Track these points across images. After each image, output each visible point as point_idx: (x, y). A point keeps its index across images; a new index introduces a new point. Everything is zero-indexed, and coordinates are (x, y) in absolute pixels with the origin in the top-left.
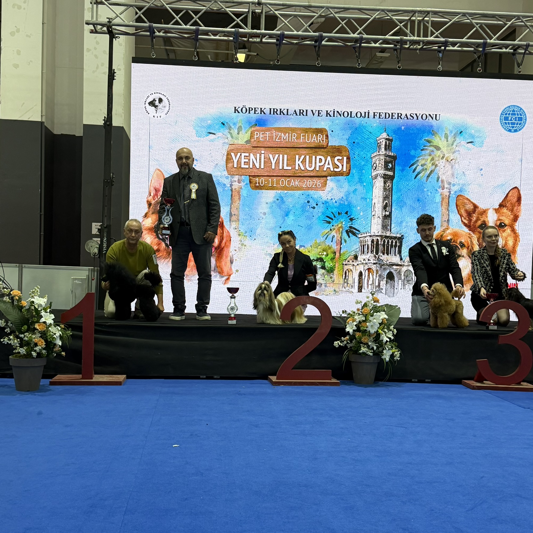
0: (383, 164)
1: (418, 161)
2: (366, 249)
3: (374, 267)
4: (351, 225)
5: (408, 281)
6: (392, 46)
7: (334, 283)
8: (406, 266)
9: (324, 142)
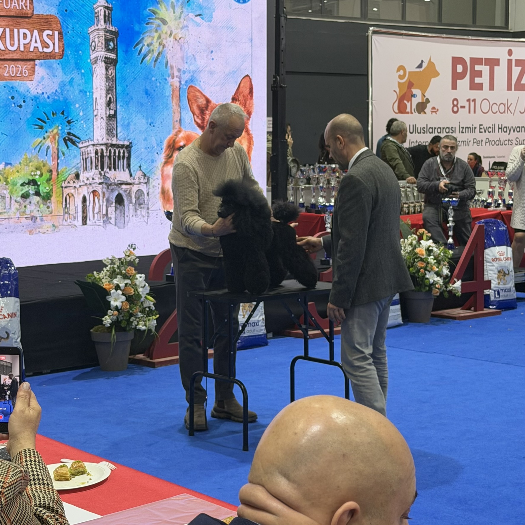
0: (103, 42)
1: (143, 39)
2: (89, 164)
3: (99, 189)
4: (69, 131)
5: (140, 205)
7: (53, 214)
8: (137, 184)
9: (28, 8)
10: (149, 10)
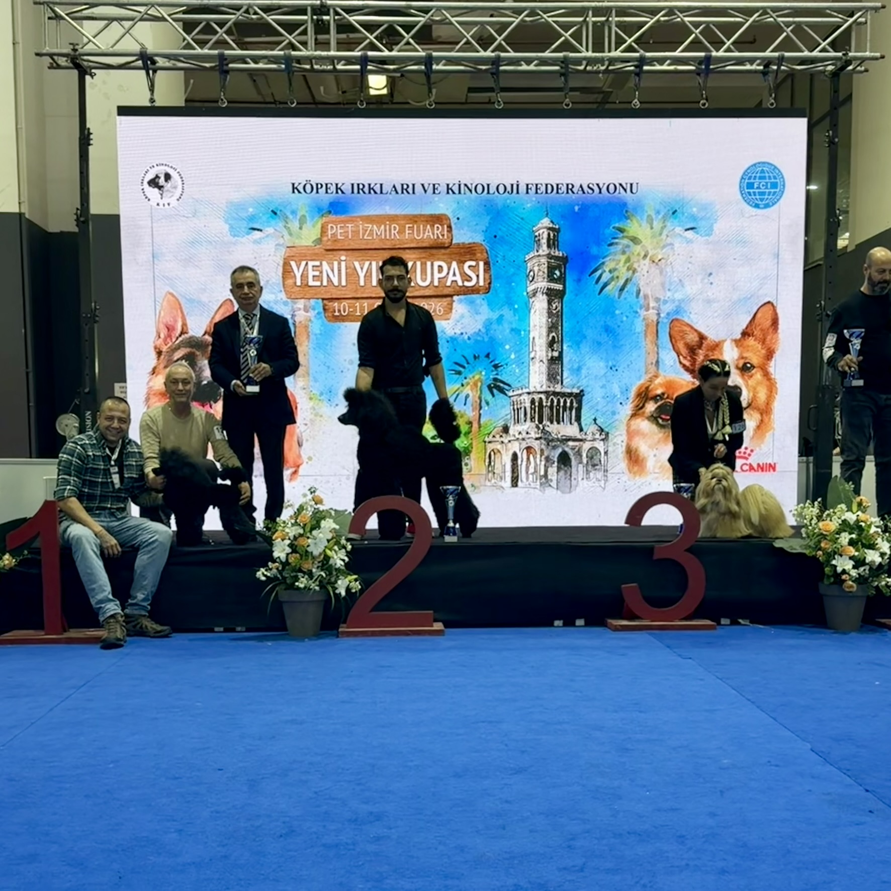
0: (546, 271)
1: (603, 263)
2: (522, 416)
3: (536, 445)
4: (496, 377)
5: (594, 465)
6: (557, 68)
7: (472, 472)
8: (590, 441)
9: (446, 237)
10: (614, 228)
